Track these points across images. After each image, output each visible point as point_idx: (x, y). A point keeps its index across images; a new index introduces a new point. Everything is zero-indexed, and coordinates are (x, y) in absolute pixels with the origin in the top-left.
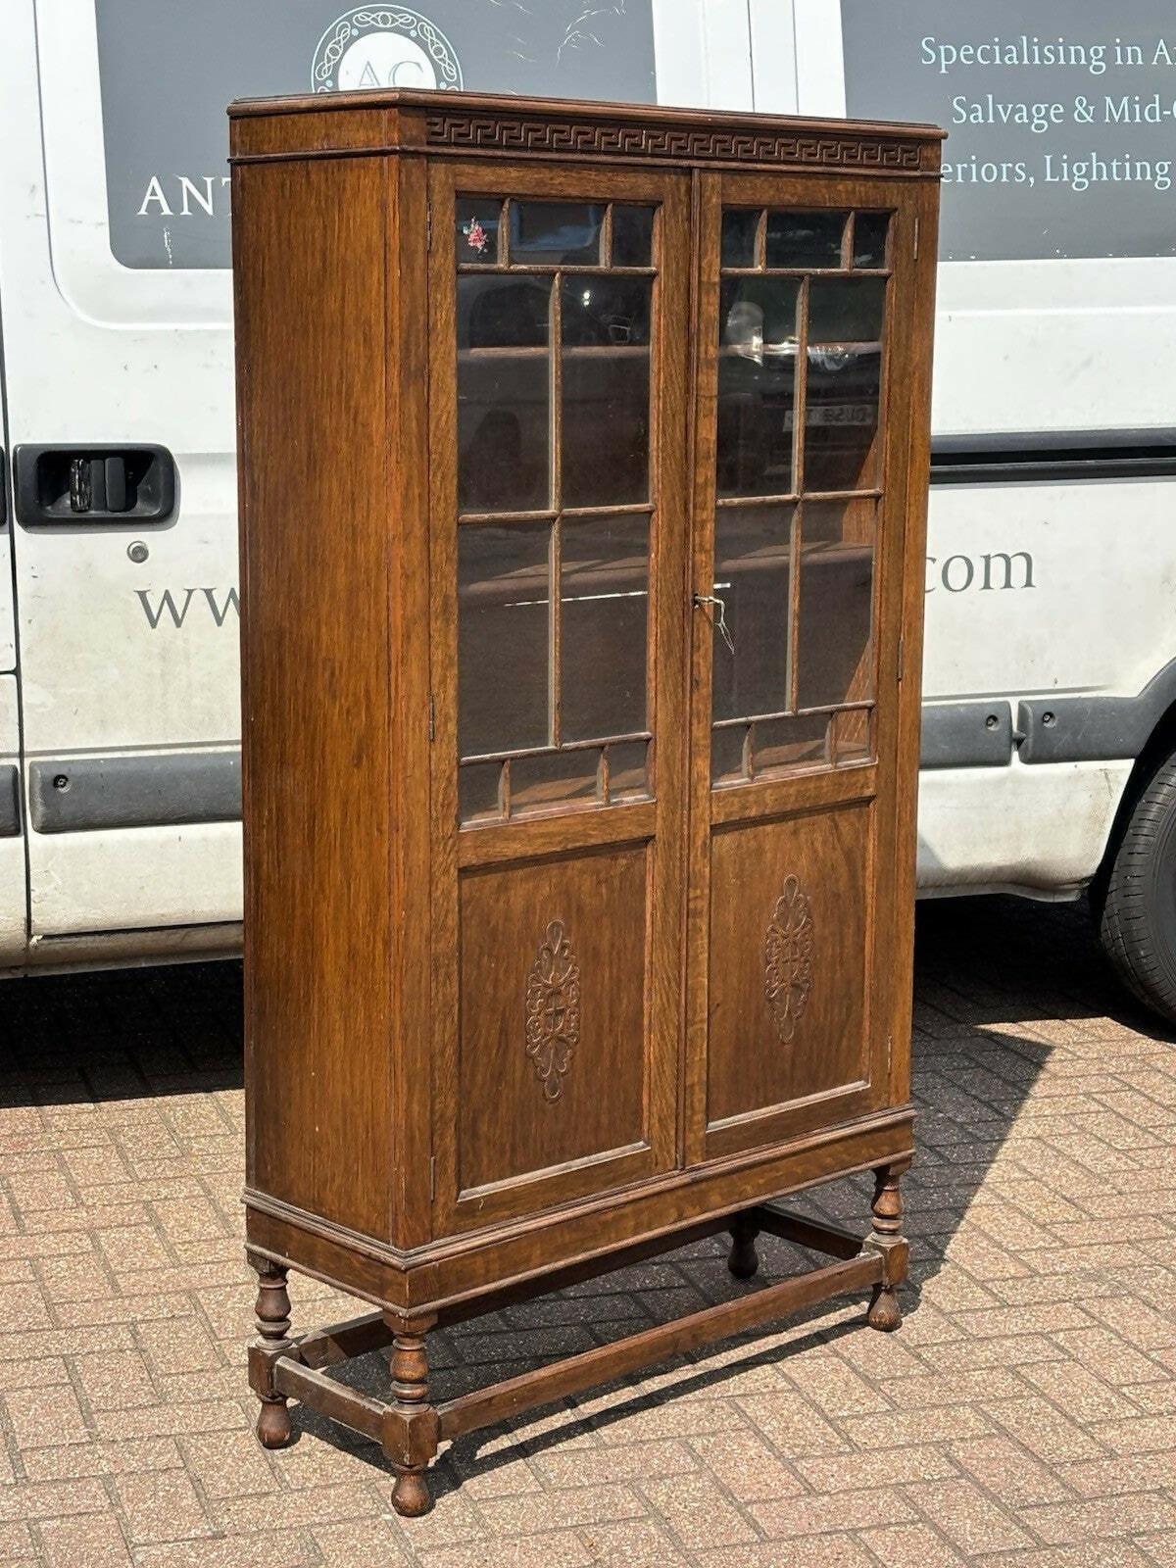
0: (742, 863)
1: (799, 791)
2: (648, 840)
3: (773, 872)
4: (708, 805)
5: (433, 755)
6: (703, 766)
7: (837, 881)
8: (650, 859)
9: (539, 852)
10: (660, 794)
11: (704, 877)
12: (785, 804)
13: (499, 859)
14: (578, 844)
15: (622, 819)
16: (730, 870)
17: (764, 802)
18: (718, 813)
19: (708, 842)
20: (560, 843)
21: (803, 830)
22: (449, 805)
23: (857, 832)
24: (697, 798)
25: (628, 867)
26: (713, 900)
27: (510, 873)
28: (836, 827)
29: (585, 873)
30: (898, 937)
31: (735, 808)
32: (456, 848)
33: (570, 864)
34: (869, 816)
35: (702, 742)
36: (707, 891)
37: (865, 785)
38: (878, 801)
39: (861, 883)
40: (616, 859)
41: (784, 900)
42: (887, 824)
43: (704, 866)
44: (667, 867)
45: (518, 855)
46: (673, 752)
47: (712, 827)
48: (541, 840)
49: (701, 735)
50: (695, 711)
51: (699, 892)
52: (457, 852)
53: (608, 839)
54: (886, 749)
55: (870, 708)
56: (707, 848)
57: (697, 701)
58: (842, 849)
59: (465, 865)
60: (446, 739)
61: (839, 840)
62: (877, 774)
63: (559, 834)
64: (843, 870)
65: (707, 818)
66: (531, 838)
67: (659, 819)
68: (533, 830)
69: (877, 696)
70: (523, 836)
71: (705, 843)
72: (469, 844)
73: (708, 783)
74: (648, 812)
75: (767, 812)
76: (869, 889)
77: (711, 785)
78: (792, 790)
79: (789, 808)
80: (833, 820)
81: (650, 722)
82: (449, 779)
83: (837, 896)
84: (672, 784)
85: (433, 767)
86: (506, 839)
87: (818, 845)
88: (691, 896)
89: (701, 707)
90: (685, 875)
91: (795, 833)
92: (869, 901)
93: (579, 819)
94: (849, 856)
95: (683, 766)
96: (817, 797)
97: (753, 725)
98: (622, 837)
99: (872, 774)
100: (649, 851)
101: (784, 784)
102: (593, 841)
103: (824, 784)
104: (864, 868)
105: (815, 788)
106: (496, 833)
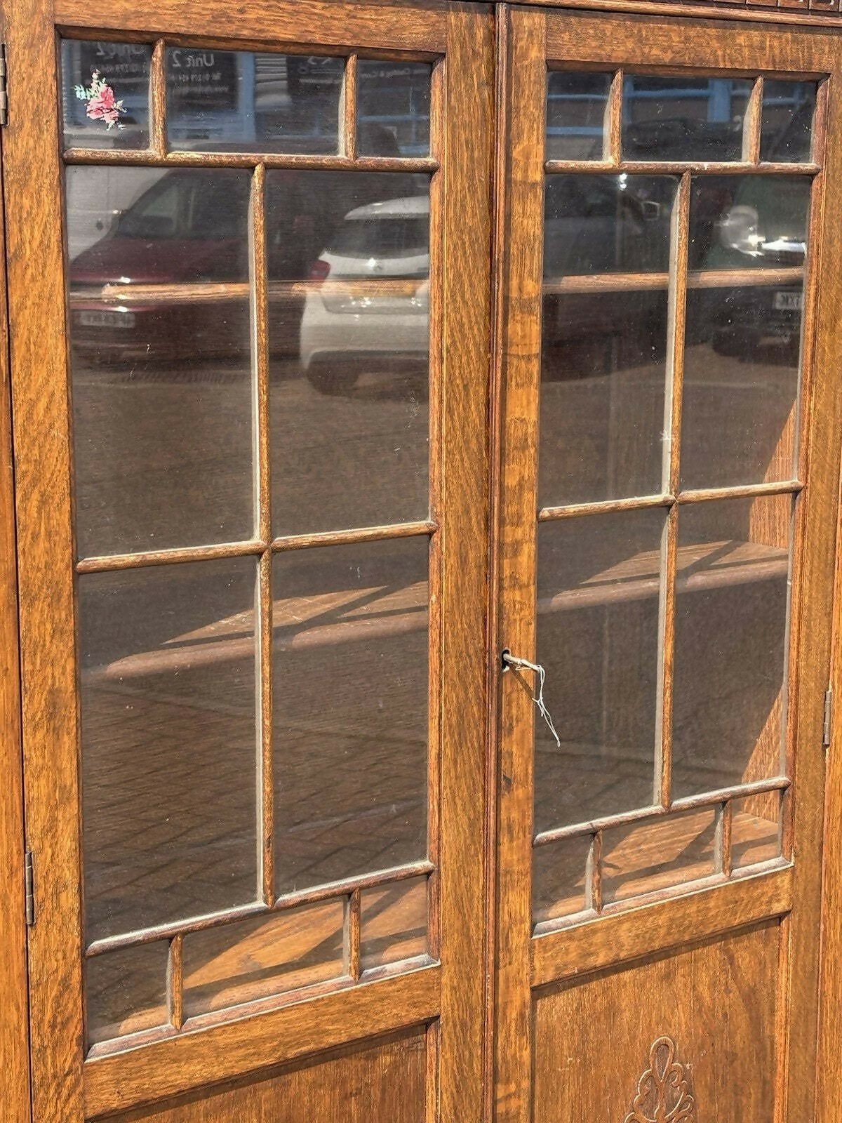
0: (584, 1031)
1: (672, 920)
2: (429, 1023)
3: (633, 1038)
4: (526, 959)
5: (34, 948)
6: (517, 902)
7: (731, 1036)
8: (432, 1050)
9: (236, 1071)
10: (446, 953)
11: (521, 1064)
12: (651, 940)
13: (162, 1093)
14: (305, 1049)
15: (382, 999)
16: (565, 1045)
17: (618, 942)
18: (544, 968)
19: (527, 1012)
20: (274, 1050)
21: (681, 971)
22: (64, 1024)
23: (762, 964)
24: (509, 951)
25: (395, 1066)
26: (537, 1093)
27: (186, 1107)
28: (731, 960)
29: (321, 1086)
30: (821, 1101)
31: (573, 956)
32: (79, 1089)
33: (295, 1077)
34: (780, 939)
35: (516, 868)
36: (526, 1084)
37: (775, 898)
38: (794, 918)
39: (767, 1032)
40: (375, 1058)
41: (650, 1076)
42: (806, 949)
43: (521, 1049)
44: (460, 1060)
45: (196, 1081)
46: (469, 889)
47: (533, 989)
48: (242, 1052)
49: (515, 857)
50: (504, 823)
51: (513, 1087)
52: (82, 1094)
53: (357, 1032)
54: (806, 844)
55: (783, 789)
56: (528, 1022)
57: (508, 809)
58: (740, 989)
59: (99, 1110)
60: (58, 919)
61: (735, 978)
62: (792, 880)
63: (272, 1038)
64: (742, 1021)
65: (526, 978)
66: (219, 1052)
67: (446, 992)
68: (221, 1040)
69: (792, 772)
70: (204, 1050)
71: (522, 1015)
72: (105, 1078)
73: (527, 926)
74: (427, 982)
75: (623, 955)
76: (780, 1039)
77: (533, 925)
78: (662, 919)
79: (656, 945)
80: (727, 951)
81: (431, 847)
82: (65, 984)
83: (732, 1057)
84: (468, 937)
85: (32, 968)
86: (175, 1061)
87: (704, 991)
88: (500, 1094)
89: (515, 815)
90: (489, 1068)
91: (668, 977)
92: (779, 1056)
93: (307, 1010)
94: (750, 998)
95: (484, 907)
96: (702, 923)
97: (600, 833)
98: (382, 1026)
99: (784, 881)
100: (431, 1037)
101: (651, 912)
102: (331, 1040)
103: (712, 904)
104: (773, 1011)
105: (699, 911)
106: (156, 1053)
